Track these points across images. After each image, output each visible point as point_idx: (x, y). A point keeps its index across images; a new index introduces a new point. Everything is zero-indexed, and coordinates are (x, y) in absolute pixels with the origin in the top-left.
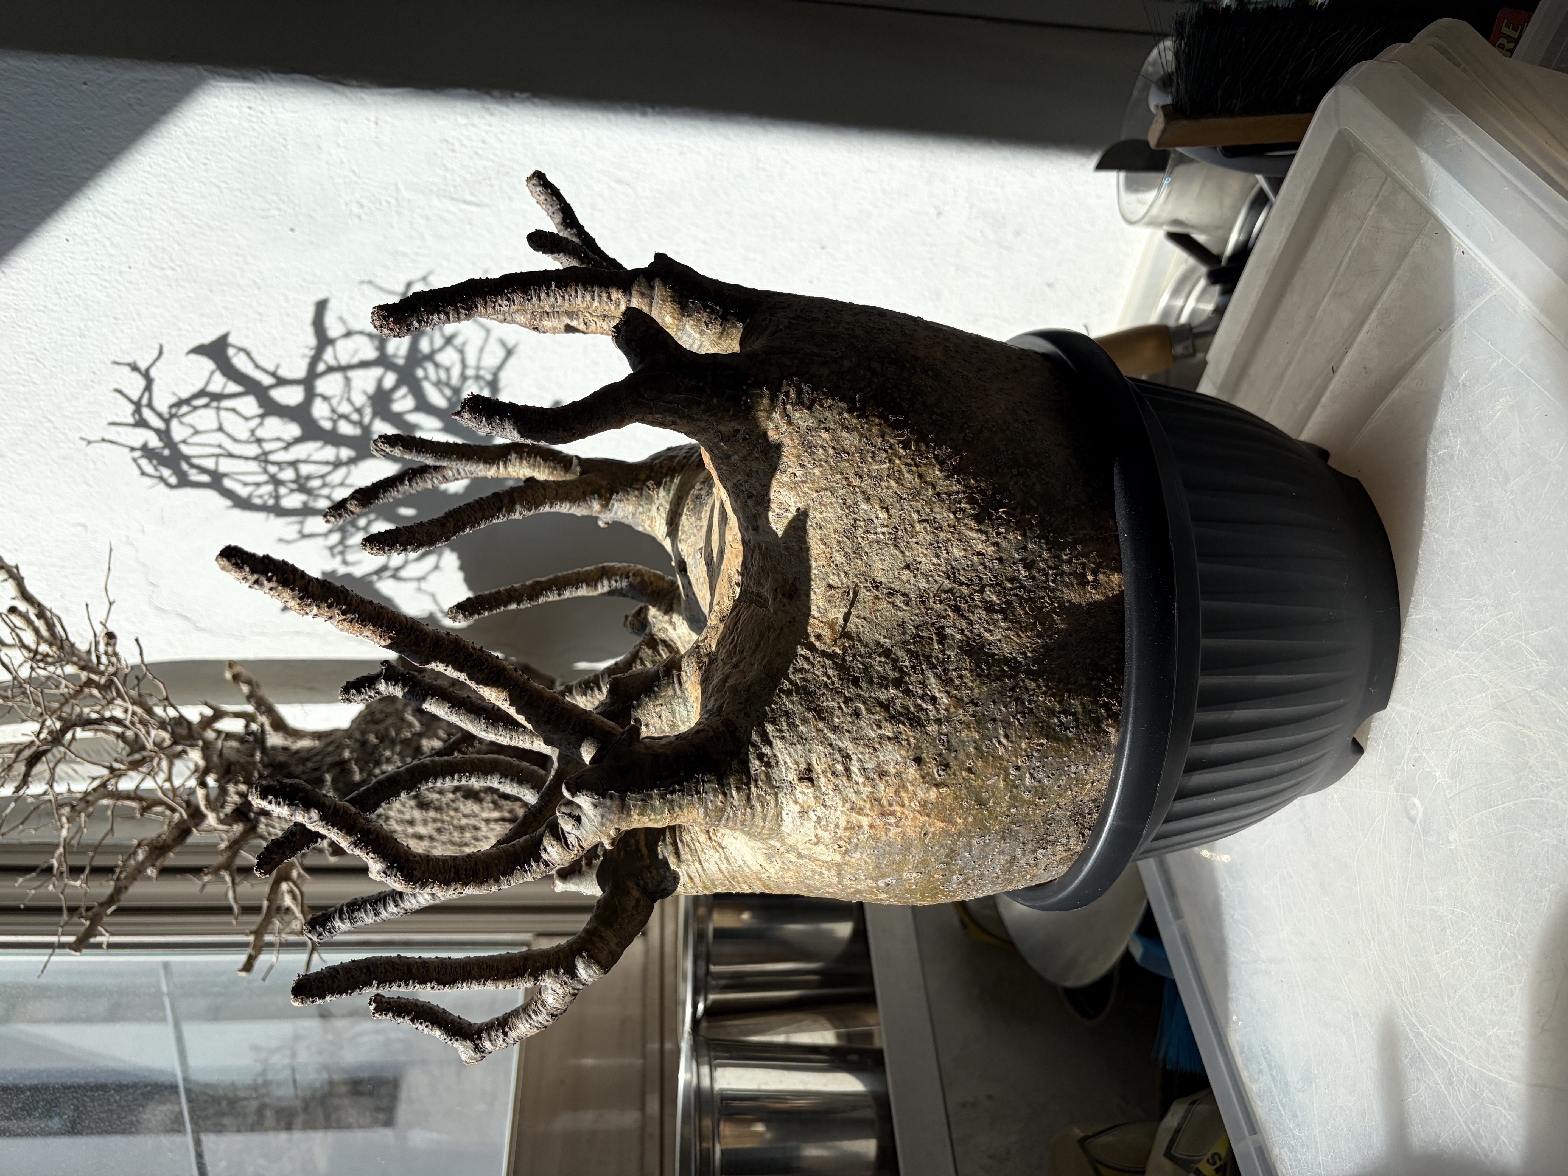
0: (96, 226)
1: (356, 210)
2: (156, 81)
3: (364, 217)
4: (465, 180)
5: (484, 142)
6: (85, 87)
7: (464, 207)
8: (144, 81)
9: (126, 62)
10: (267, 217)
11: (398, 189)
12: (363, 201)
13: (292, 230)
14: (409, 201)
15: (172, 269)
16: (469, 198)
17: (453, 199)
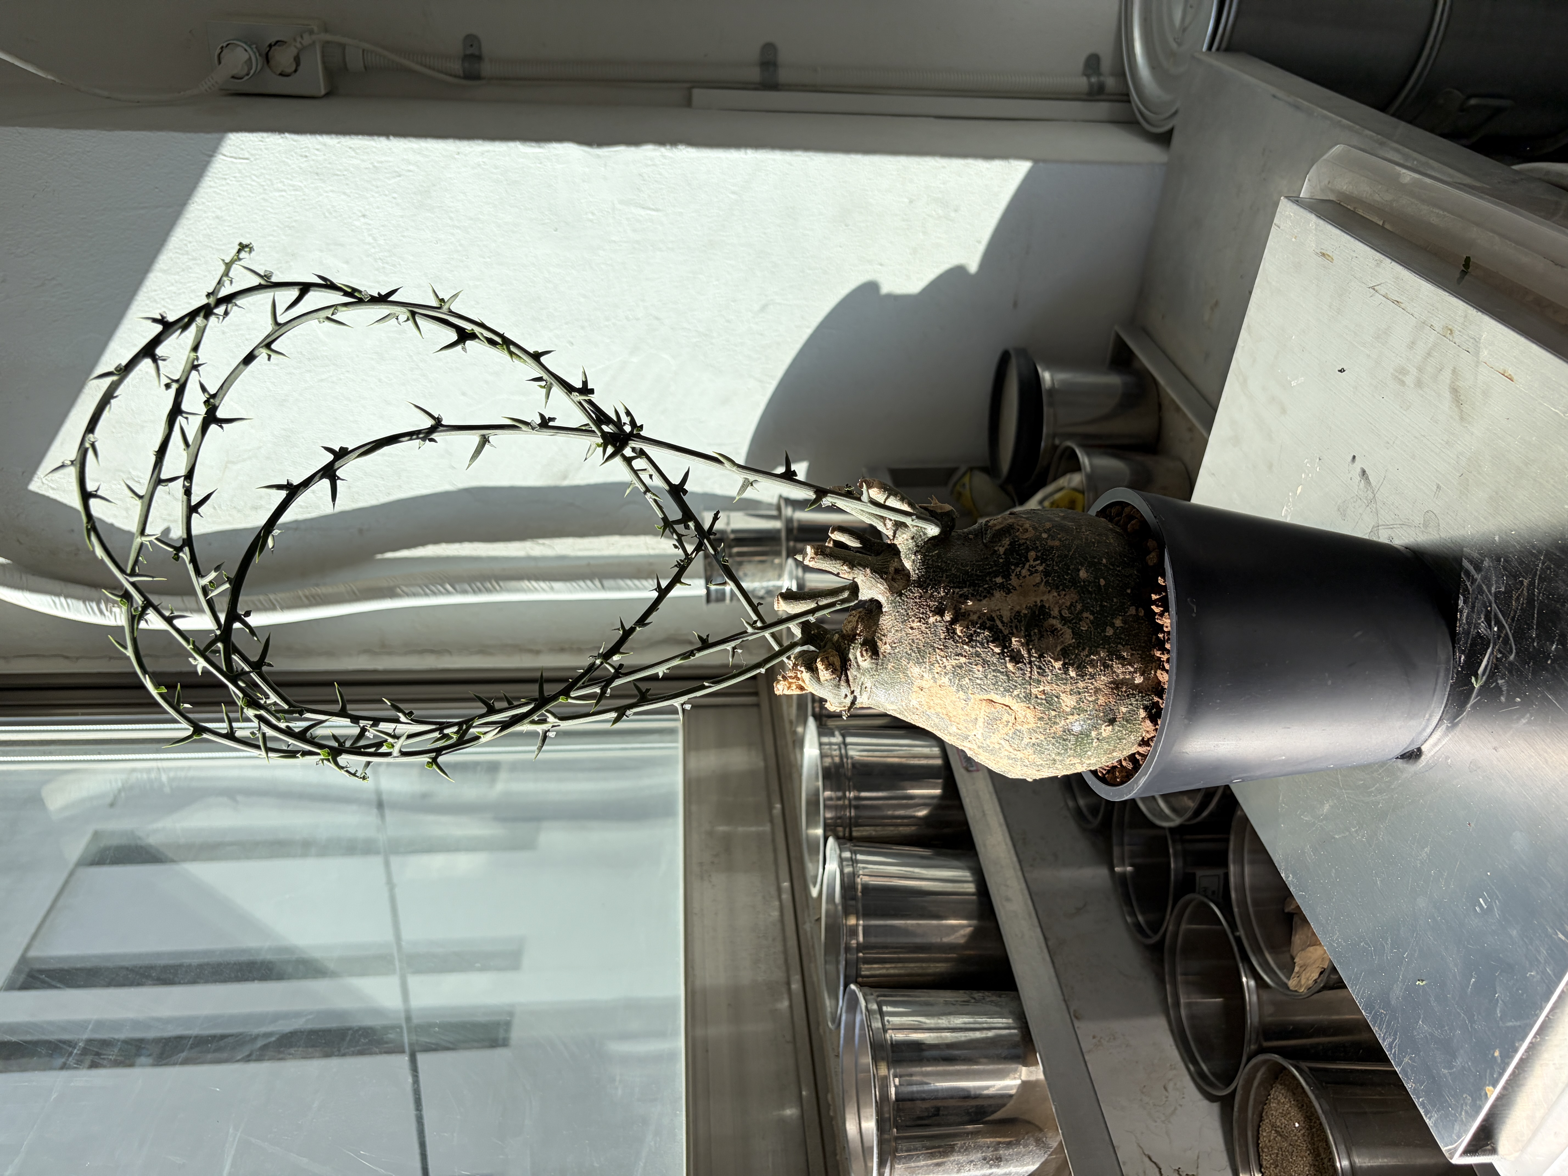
0: (453, 234)
1: (590, 216)
2: (494, 151)
3: (595, 221)
4: (649, 196)
5: (660, 174)
6: (457, 156)
7: (649, 212)
8: (488, 151)
9: (480, 142)
10: (543, 224)
11: (613, 204)
12: (596, 212)
13: (556, 230)
14: (620, 210)
15: (489, 257)
16: (652, 207)
17: (643, 208)
